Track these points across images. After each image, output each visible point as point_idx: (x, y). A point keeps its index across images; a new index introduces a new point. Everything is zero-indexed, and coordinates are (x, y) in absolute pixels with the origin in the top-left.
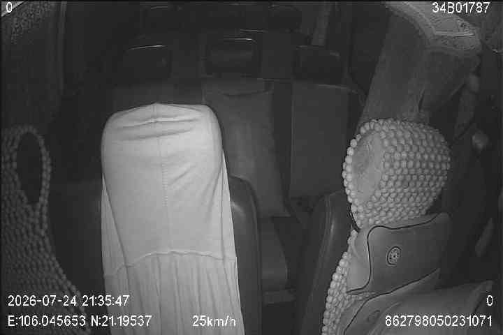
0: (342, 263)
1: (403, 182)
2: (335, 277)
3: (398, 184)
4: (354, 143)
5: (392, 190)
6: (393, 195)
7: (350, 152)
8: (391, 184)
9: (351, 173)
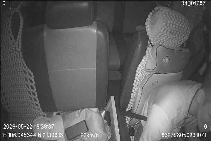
0: (143, 60)
1: (170, 32)
2: (140, 65)
3: (168, 32)
4: (151, 13)
5: (166, 34)
6: (166, 36)
7: (149, 16)
8: (165, 32)
9: (149, 24)
